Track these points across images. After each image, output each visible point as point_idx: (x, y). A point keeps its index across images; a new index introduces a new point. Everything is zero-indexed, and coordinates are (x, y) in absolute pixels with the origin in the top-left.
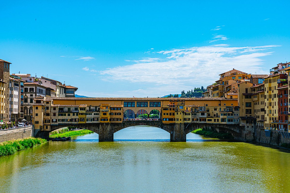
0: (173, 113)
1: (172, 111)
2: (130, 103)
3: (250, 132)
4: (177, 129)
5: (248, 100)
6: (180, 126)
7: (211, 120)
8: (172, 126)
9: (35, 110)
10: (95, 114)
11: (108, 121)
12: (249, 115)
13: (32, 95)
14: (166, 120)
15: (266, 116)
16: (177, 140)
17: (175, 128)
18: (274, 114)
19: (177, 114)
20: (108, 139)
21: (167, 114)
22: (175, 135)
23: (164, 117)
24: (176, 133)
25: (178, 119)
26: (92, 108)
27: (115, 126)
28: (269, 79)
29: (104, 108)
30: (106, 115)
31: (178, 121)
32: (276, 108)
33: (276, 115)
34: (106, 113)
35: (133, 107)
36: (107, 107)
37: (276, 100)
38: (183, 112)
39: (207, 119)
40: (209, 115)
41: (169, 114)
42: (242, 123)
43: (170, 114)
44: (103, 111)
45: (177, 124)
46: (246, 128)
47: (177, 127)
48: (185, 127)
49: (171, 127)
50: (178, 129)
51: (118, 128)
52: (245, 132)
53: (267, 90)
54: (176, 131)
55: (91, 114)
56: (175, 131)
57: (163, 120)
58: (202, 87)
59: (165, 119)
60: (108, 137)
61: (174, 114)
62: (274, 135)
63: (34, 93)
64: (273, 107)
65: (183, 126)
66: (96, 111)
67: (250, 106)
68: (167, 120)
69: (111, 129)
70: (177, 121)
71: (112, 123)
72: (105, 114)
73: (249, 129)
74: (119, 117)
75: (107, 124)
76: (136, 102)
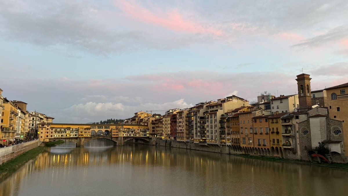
3: (154, 141)
5: (154, 126)
6: (121, 138)
7: (136, 135)
9: (41, 130)
10: (75, 132)
12: (153, 133)
13: (33, 122)
15: (163, 133)
16: (119, 145)
18: (168, 132)
19: (120, 132)
21: (115, 132)
22: (118, 143)
23: (113, 134)
26: (74, 129)
27: (86, 139)
28: (165, 116)
29: (81, 129)
32: (169, 129)
33: (169, 133)
36: (83, 129)
37: (169, 126)
38: (123, 131)
39: (134, 134)
40: (135, 133)
42: (151, 136)
44: (80, 131)
46: (153, 139)
47: (120, 138)
48: (123, 139)
49: (116, 139)
50: (120, 140)
52: (152, 141)
53: (164, 121)
55: (73, 133)
56: (118, 141)
61: (118, 132)
62: (168, 142)
63: (35, 121)
64: (167, 129)
65: (122, 138)
66: (76, 131)
67: (154, 128)
69: (84, 140)
71: (85, 137)
72: (82, 132)
73: (154, 139)
74: (89, 134)
75: (82, 138)
76: (97, 126)
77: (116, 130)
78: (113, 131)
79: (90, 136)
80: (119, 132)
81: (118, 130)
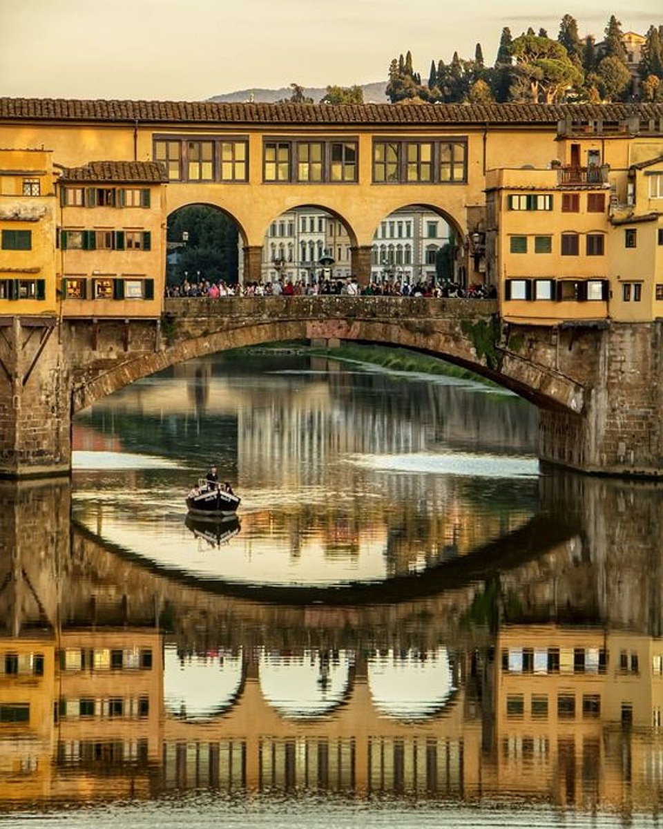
0: (590, 239)
1: (585, 221)
2: (207, 147)
4: (628, 367)
8: (576, 345)
11: (41, 295)
14: (531, 294)
16: (626, 461)
17: (611, 360)
19: (630, 241)
20: (41, 453)
21: (543, 243)
22: (603, 420)
23: (511, 273)
24: (610, 403)
25: (638, 287)
27: (94, 349)
29: (9, 186)
30: (29, 248)
31: (637, 299)
34: (28, 234)
35: (234, 181)
36: (27, 178)
41: (556, 244)
43: (570, 244)
45: (623, 325)
47: (628, 350)
49: (568, 353)
50: (631, 372)
51: (121, 357)
54: (615, 391)
56: (609, 387)
57: (508, 297)
58: (569, 26)
59: (518, 290)
60: (44, 437)
61: (596, 245)
68: (543, 290)
69: (62, 367)
70: (626, 299)
71: (72, 322)
72: (17, 240)
74: (137, 264)
75: (37, 327)
76: (256, 140)
77: (571, 204)
78: (512, 222)
79: (154, 309)
80: (614, 240)
81: (596, 204)
